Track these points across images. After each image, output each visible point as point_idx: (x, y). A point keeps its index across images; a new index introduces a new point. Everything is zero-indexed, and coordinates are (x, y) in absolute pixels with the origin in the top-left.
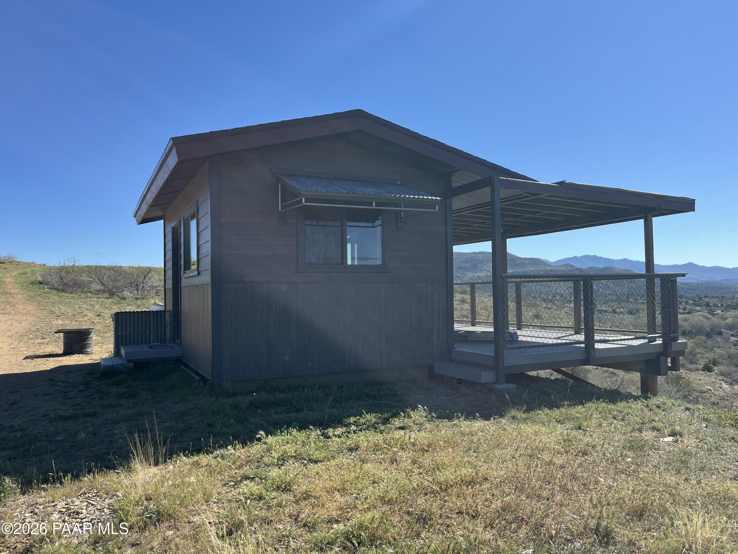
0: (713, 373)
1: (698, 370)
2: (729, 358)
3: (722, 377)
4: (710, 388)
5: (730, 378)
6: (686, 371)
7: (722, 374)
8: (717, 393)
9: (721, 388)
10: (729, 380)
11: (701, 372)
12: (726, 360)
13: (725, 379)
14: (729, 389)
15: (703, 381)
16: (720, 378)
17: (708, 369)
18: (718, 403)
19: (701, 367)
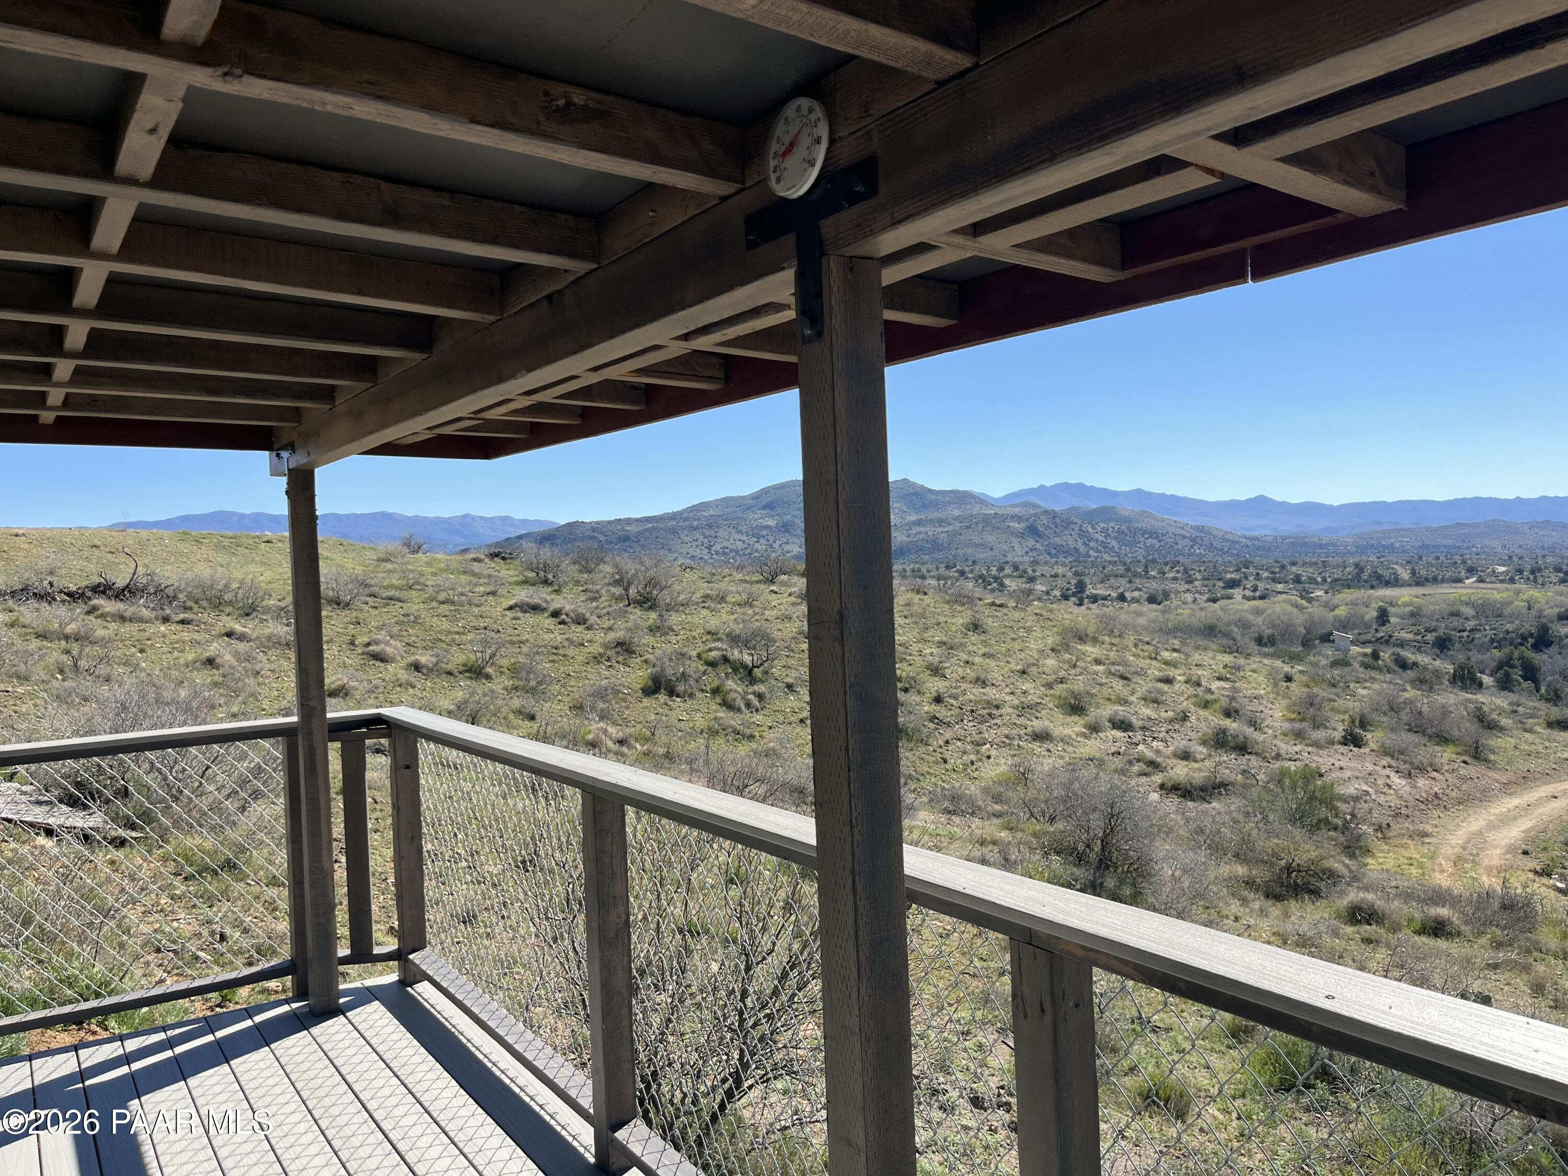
0: (1367, 750)
1: (1333, 743)
2: (1392, 709)
3: (1389, 759)
4: (1365, 788)
5: (1405, 762)
6: (1310, 749)
7: (1386, 751)
8: (1382, 799)
9: (1389, 786)
10: (1404, 767)
11: (1342, 749)
12: (1385, 714)
13: (1394, 763)
14: (1407, 788)
15: (1348, 774)
16: (1384, 763)
17: (1353, 740)
18: (1388, 825)
19: (1338, 735)
